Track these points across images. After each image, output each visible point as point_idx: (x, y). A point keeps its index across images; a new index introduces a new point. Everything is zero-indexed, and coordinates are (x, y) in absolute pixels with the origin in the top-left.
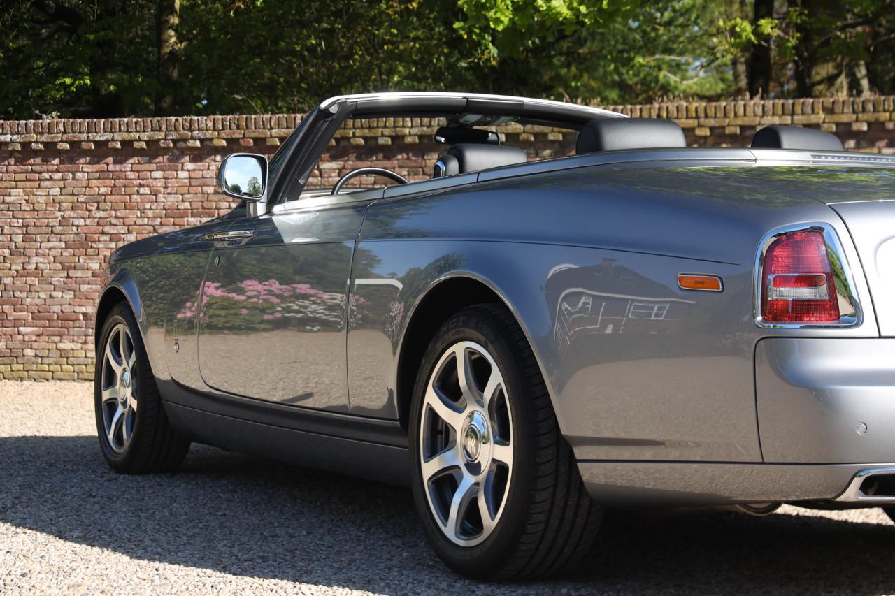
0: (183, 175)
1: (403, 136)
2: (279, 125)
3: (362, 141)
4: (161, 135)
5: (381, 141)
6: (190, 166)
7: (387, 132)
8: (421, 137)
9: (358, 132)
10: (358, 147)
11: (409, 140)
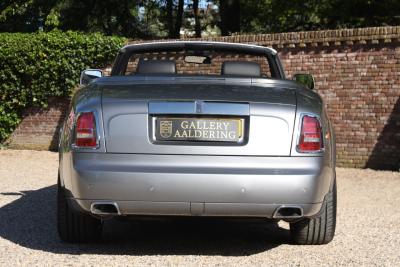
0: (288, 61)
1: (384, 39)
2: (328, 35)
3: (365, 42)
4: (278, 42)
5: (374, 42)
6: (291, 57)
7: (376, 37)
8: (392, 39)
9: (363, 37)
10: (364, 45)
11: (386, 41)
